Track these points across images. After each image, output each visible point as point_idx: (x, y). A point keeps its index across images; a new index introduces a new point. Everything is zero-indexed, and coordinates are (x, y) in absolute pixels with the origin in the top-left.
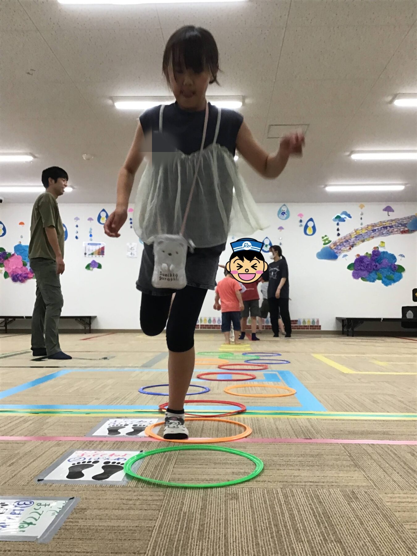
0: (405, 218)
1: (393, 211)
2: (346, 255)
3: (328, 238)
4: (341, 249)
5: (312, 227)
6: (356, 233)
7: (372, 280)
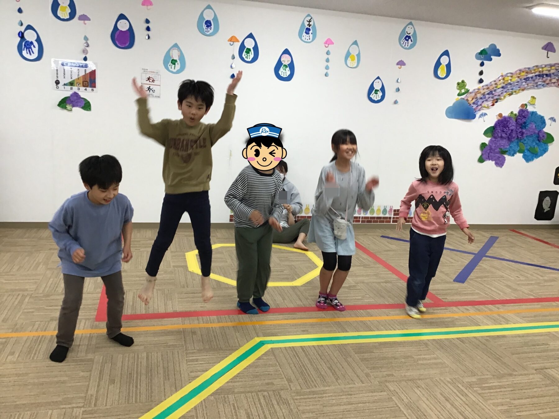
1: (554, 51)
2: (485, 114)
3: (466, 86)
4: (481, 105)
5: (446, 65)
6: (504, 81)
7: (513, 152)
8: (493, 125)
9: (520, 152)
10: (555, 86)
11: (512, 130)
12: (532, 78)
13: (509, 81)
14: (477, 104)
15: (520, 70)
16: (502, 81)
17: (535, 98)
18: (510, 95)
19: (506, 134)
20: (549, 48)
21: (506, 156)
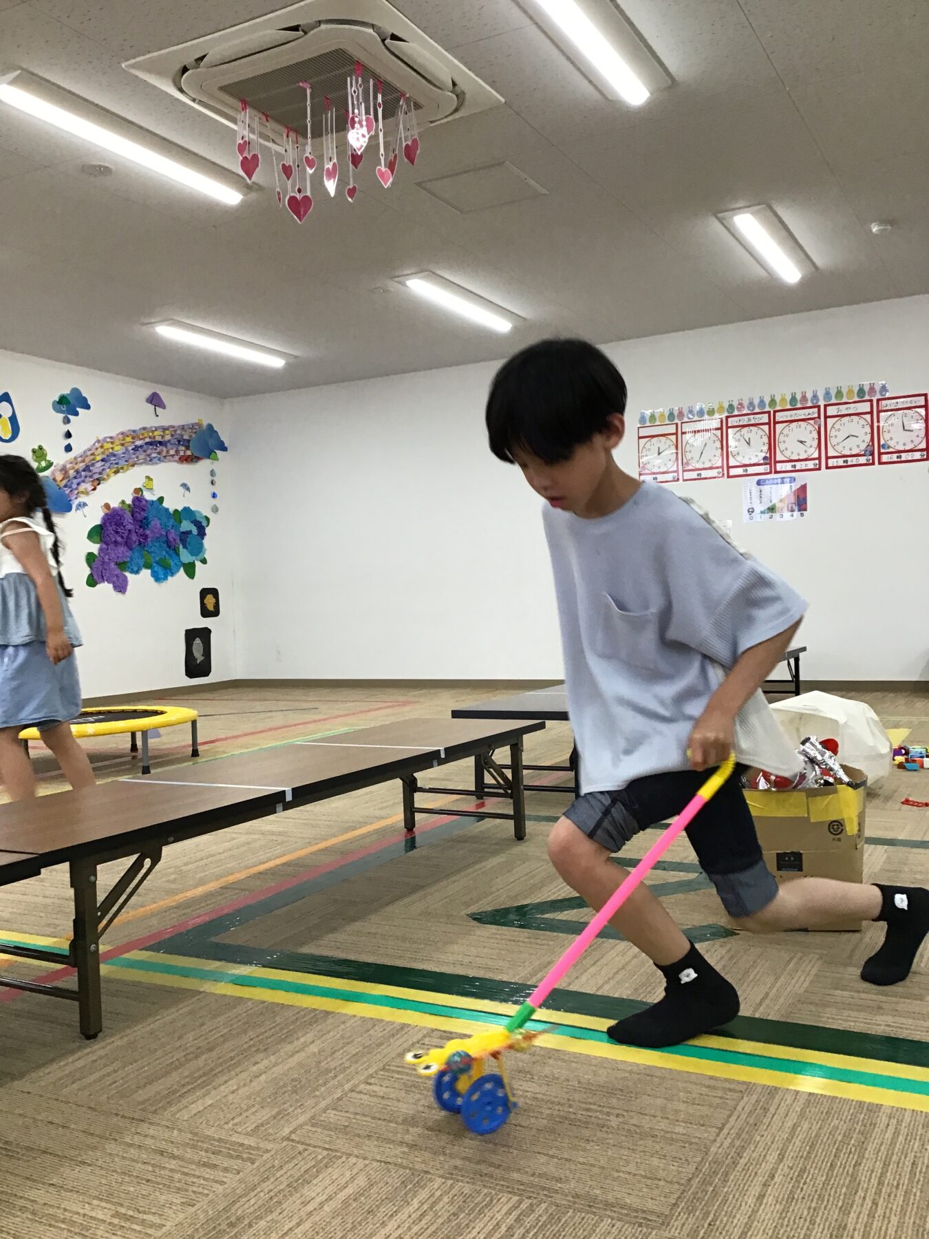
0: (183, 428)
1: (164, 407)
2: (85, 505)
3: (46, 455)
4: (76, 489)
5: (9, 418)
6: (102, 450)
7: (135, 569)
8: (98, 522)
9: (147, 566)
10: (176, 461)
11: (130, 531)
12: (141, 446)
13: (111, 451)
14: (71, 487)
15: (122, 433)
16: (100, 450)
17: (151, 480)
18: (116, 472)
19: (122, 537)
20: (155, 400)
21: (127, 574)
